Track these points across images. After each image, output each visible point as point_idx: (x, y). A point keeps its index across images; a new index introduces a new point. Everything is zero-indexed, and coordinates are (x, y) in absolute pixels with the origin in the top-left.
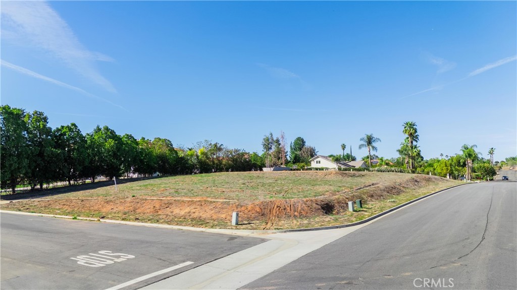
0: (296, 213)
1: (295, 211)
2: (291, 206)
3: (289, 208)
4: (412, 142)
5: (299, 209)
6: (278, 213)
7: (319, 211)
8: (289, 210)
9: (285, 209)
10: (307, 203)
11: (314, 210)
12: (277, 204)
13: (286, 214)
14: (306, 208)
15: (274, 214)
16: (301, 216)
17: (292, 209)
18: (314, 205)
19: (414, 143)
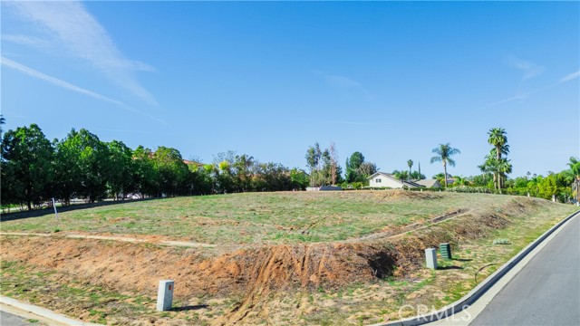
0: (313, 278)
1: (312, 271)
2: (304, 259)
3: (299, 266)
4: (500, 155)
5: (322, 266)
6: (274, 275)
7: (364, 271)
8: (299, 270)
9: (290, 267)
10: (340, 253)
11: (353, 269)
12: (276, 254)
13: (290, 279)
14: (336, 265)
15: (265, 280)
16: (324, 285)
17: (306, 266)
18: (355, 257)
19: (503, 156)
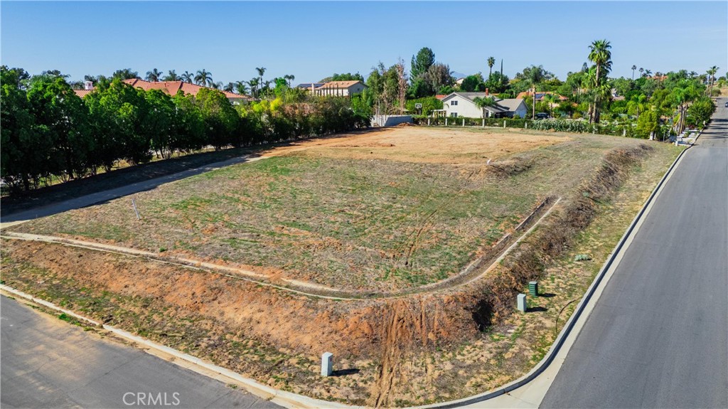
0: (431, 336)
1: (429, 329)
2: (421, 316)
3: (418, 323)
5: (436, 323)
6: (399, 334)
7: (470, 326)
8: (419, 328)
9: (411, 325)
10: (449, 307)
11: (461, 325)
12: (398, 312)
13: (413, 338)
14: (447, 321)
15: (394, 339)
16: (441, 345)
17: (423, 324)
18: (461, 311)
